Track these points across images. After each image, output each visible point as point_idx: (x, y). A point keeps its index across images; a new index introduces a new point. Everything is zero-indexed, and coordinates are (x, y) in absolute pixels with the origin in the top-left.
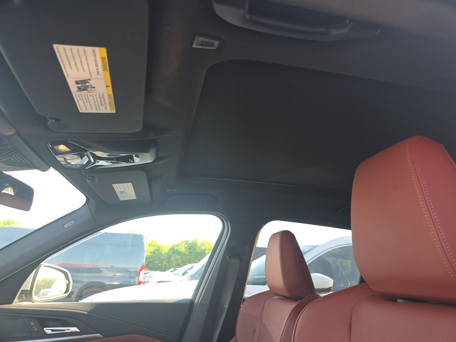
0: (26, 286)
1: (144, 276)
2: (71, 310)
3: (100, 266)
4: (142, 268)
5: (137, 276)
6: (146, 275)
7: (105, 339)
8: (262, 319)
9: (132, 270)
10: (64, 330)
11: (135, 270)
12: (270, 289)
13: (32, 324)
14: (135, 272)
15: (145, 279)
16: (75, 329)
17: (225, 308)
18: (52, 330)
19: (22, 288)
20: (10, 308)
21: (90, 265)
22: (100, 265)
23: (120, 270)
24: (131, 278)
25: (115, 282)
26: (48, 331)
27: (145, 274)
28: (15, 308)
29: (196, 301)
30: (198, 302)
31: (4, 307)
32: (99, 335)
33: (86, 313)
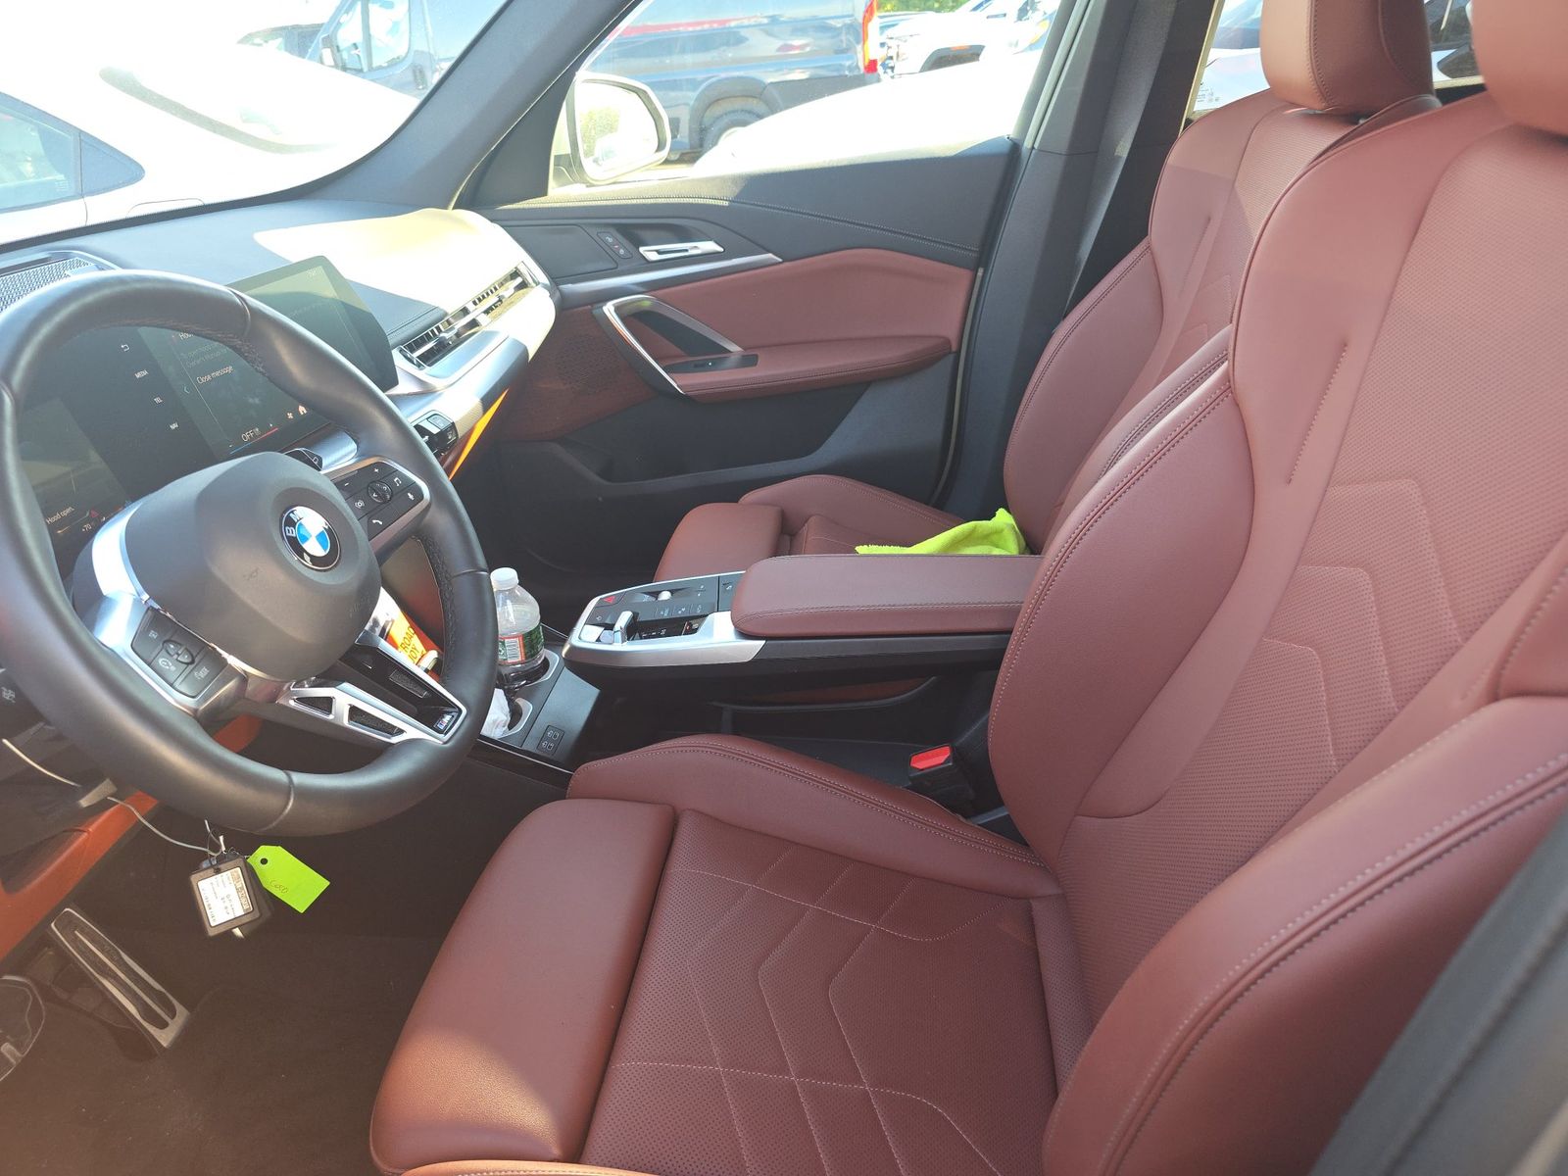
0: (560, 145)
1: (883, 39)
2: (686, 201)
3: (733, 24)
4: (869, 11)
5: (858, 43)
6: (890, 32)
7: (787, 264)
8: (1237, 184)
9: (838, 24)
10: (687, 250)
11: (848, 21)
12: (1270, 84)
13: (610, 240)
14: (850, 27)
15: (889, 48)
16: (710, 246)
17: (1120, 157)
18: (659, 252)
19: (554, 153)
20: (546, 205)
21: (702, 23)
22: (730, 21)
23: (799, 27)
24: (840, 51)
25: (791, 70)
26: (650, 253)
27: (883, 28)
28: (558, 205)
29: (1027, 144)
30: (1033, 148)
31: (533, 206)
32: (770, 255)
33: (726, 203)
